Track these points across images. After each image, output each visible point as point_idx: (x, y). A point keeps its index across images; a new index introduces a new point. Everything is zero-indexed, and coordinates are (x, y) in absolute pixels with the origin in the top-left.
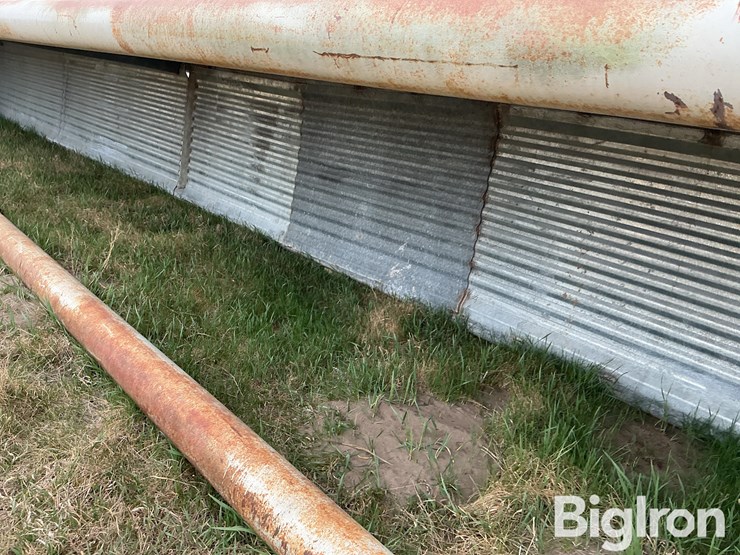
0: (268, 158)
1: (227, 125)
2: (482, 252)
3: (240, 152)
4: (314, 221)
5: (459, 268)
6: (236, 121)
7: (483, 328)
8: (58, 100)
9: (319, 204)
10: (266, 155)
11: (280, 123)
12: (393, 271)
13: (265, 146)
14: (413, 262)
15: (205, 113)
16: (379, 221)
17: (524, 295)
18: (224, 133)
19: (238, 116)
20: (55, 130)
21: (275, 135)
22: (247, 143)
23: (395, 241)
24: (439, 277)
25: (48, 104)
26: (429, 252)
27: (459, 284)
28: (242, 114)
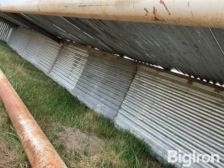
0: (75, 69)
1: (67, 59)
2: (124, 104)
3: (68, 66)
4: (81, 88)
5: (117, 107)
6: (70, 58)
7: (118, 126)
8: (25, 45)
9: (84, 83)
11: (81, 61)
12: (98, 105)
13: (75, 66)
14: (104, 104)
15: (63, 55)
16: (99, 91)
17: (132, 118)
18: (66, 61)
19: (71, 57)
20: (21, 52)
21: (79, 63)
22: (71, 64)
23: (101, 97)
24: (111, 109)
25: (22, 45)
26: (110, 101)
27: (116, 112)
28: (72, 57)
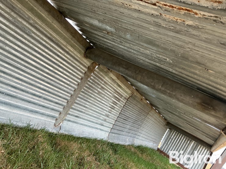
1: (102, 97)
3: (102, 109)
6: (106, 96)
9: (120, 126)
10: (112, 111)
13: (113, 108)
14: (131, 137)
18: (99, 100)
19: (108, 94)
21: (118, 105)
22: (107, 106)
28: (110, 94)
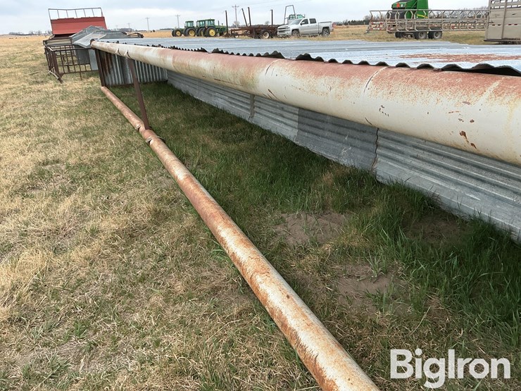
2: (380, 136)
4: (308, 128)
5: (372, 147)
7: (383, 178)
9: (309, 118)
12: (343, 152)
14: (351, 146)
16: (336, 125)
17: (399, 157)
20: (197, 92)
23: (343, 135)
24: (364, 153)
26: (358, 139)
27: (373, 156)
